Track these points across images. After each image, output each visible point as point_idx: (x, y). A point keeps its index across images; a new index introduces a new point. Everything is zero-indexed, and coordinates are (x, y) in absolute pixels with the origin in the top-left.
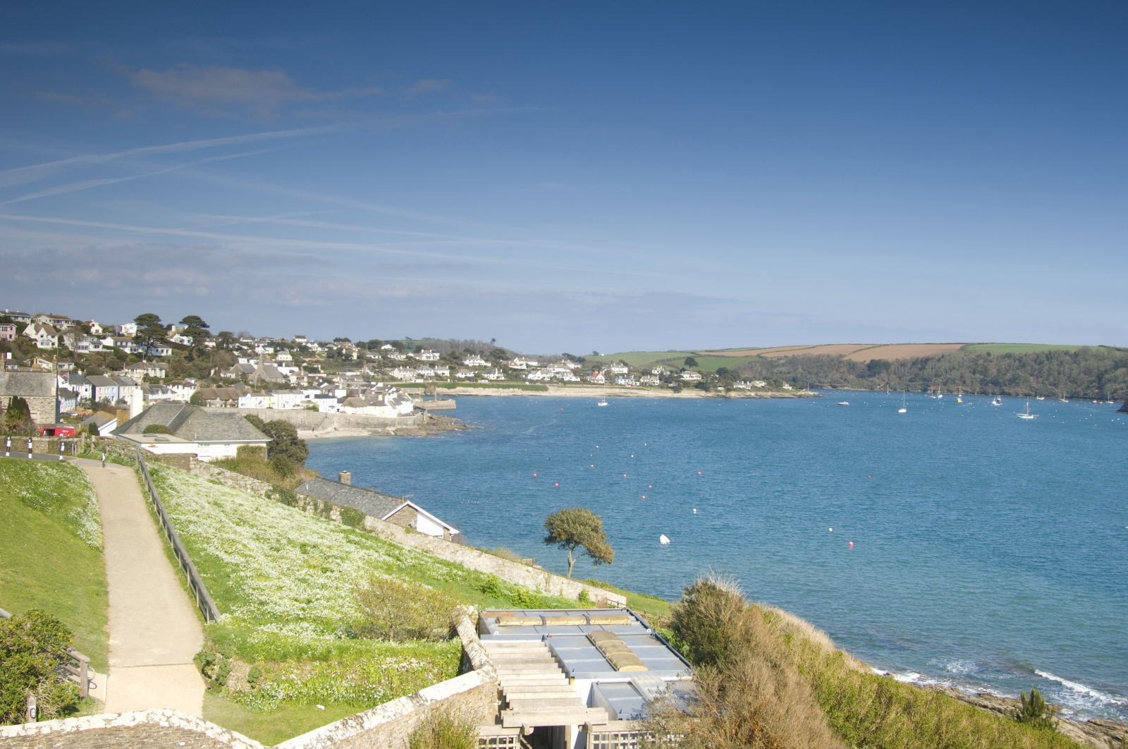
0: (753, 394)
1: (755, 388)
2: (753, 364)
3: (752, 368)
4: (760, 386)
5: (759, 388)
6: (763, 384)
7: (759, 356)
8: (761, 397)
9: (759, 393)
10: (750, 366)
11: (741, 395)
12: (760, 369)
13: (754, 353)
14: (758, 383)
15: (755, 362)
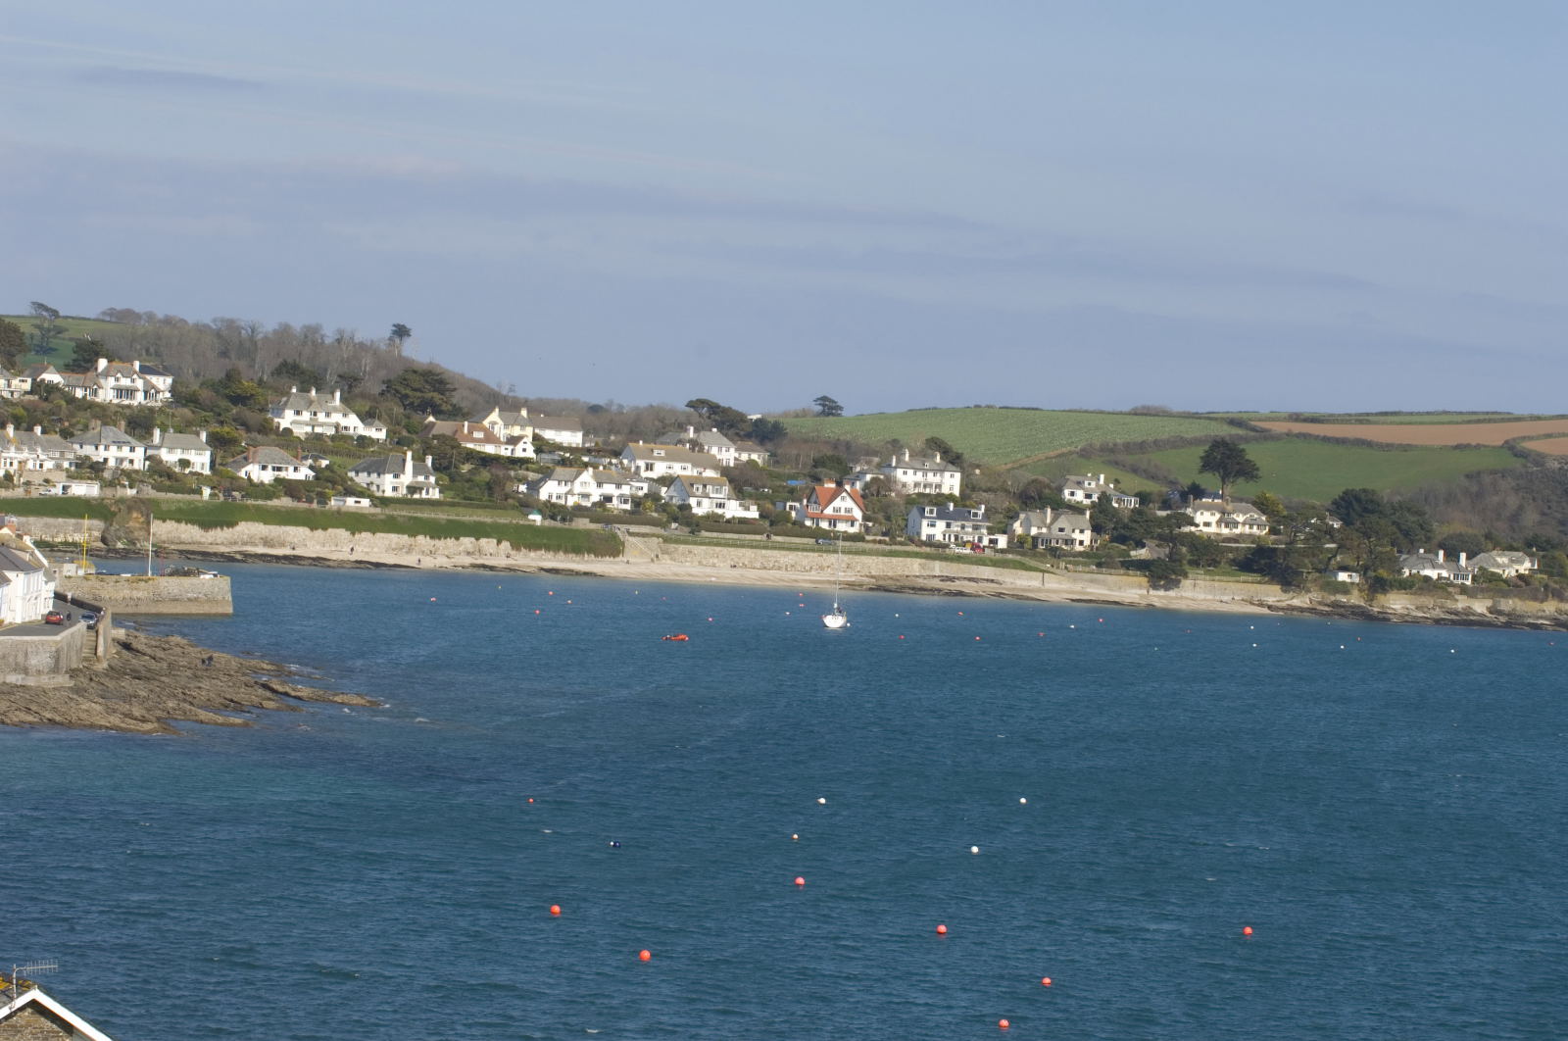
0: (1480, 606)
1: (1488, 583)
2: (1487, 479)
3: (1479, 495)
4: (1510, 572)
5: (1506, 581)
6: (1525, 567)
7: (1511, 448)
8: (1513, 622)
9: (1508, 604)
10: (1474, 489)
11: (1429, 607)
12: (1513, 501)
13: (1493, 436)
14: (1503, 560)
15: (1493, 472)
